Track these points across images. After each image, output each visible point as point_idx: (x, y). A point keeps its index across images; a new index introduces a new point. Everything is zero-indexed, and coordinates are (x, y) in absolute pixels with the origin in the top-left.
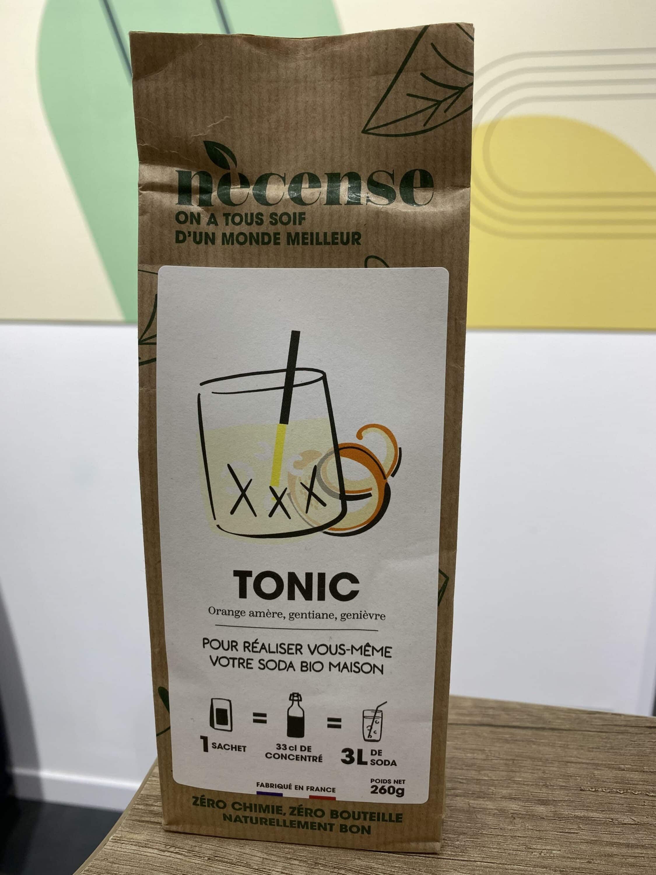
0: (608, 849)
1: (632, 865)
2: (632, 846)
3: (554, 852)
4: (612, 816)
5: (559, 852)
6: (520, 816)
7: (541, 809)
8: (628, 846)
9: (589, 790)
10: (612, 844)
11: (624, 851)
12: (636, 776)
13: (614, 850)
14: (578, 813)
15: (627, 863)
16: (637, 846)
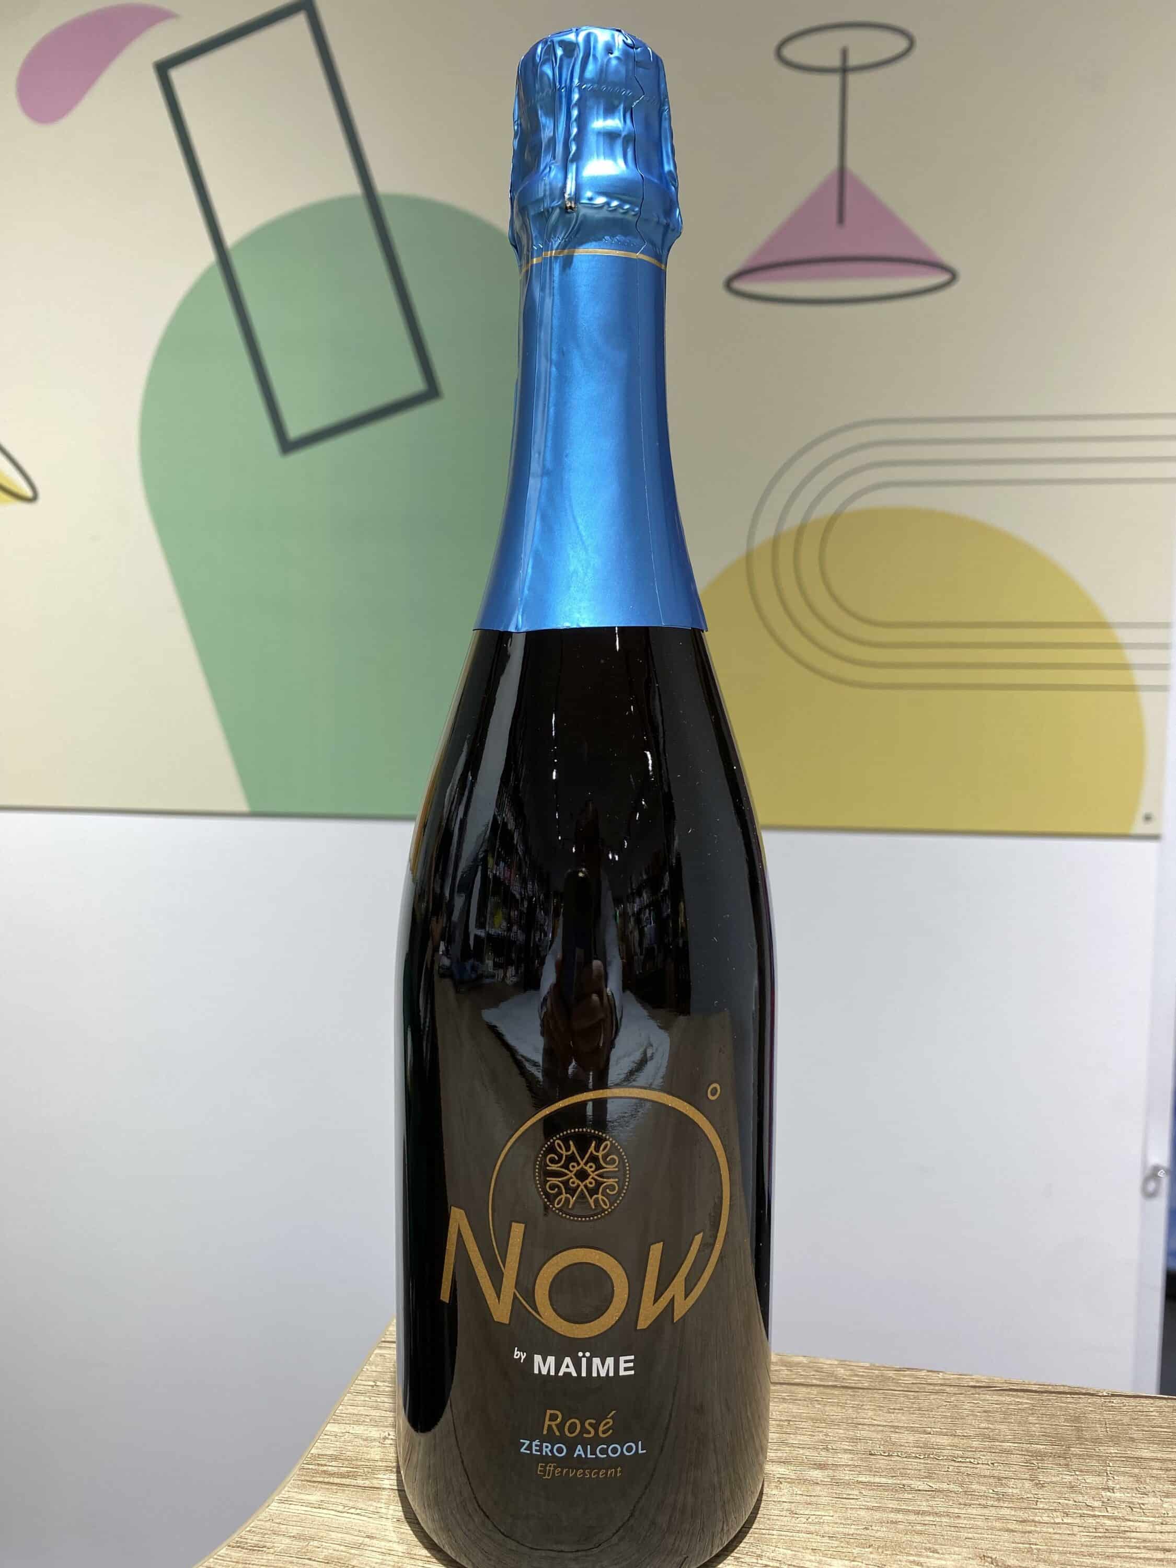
0: (892, 1516)
1: (920, 1533)
2: (924, 1513)
3: (824, 1518)
4: (904, 1482)
5: (831, 1518)
6: (789, 1480)
7: (816, 1474)
8: (917, 1513)
9: (881, 1455)
10: (898, 1511)
11: (912, 1517)
12: (945, 1440)
13: (900, 1517)
14: (862, 1479)
15: (914, 1531)
16: (930, 1514)
